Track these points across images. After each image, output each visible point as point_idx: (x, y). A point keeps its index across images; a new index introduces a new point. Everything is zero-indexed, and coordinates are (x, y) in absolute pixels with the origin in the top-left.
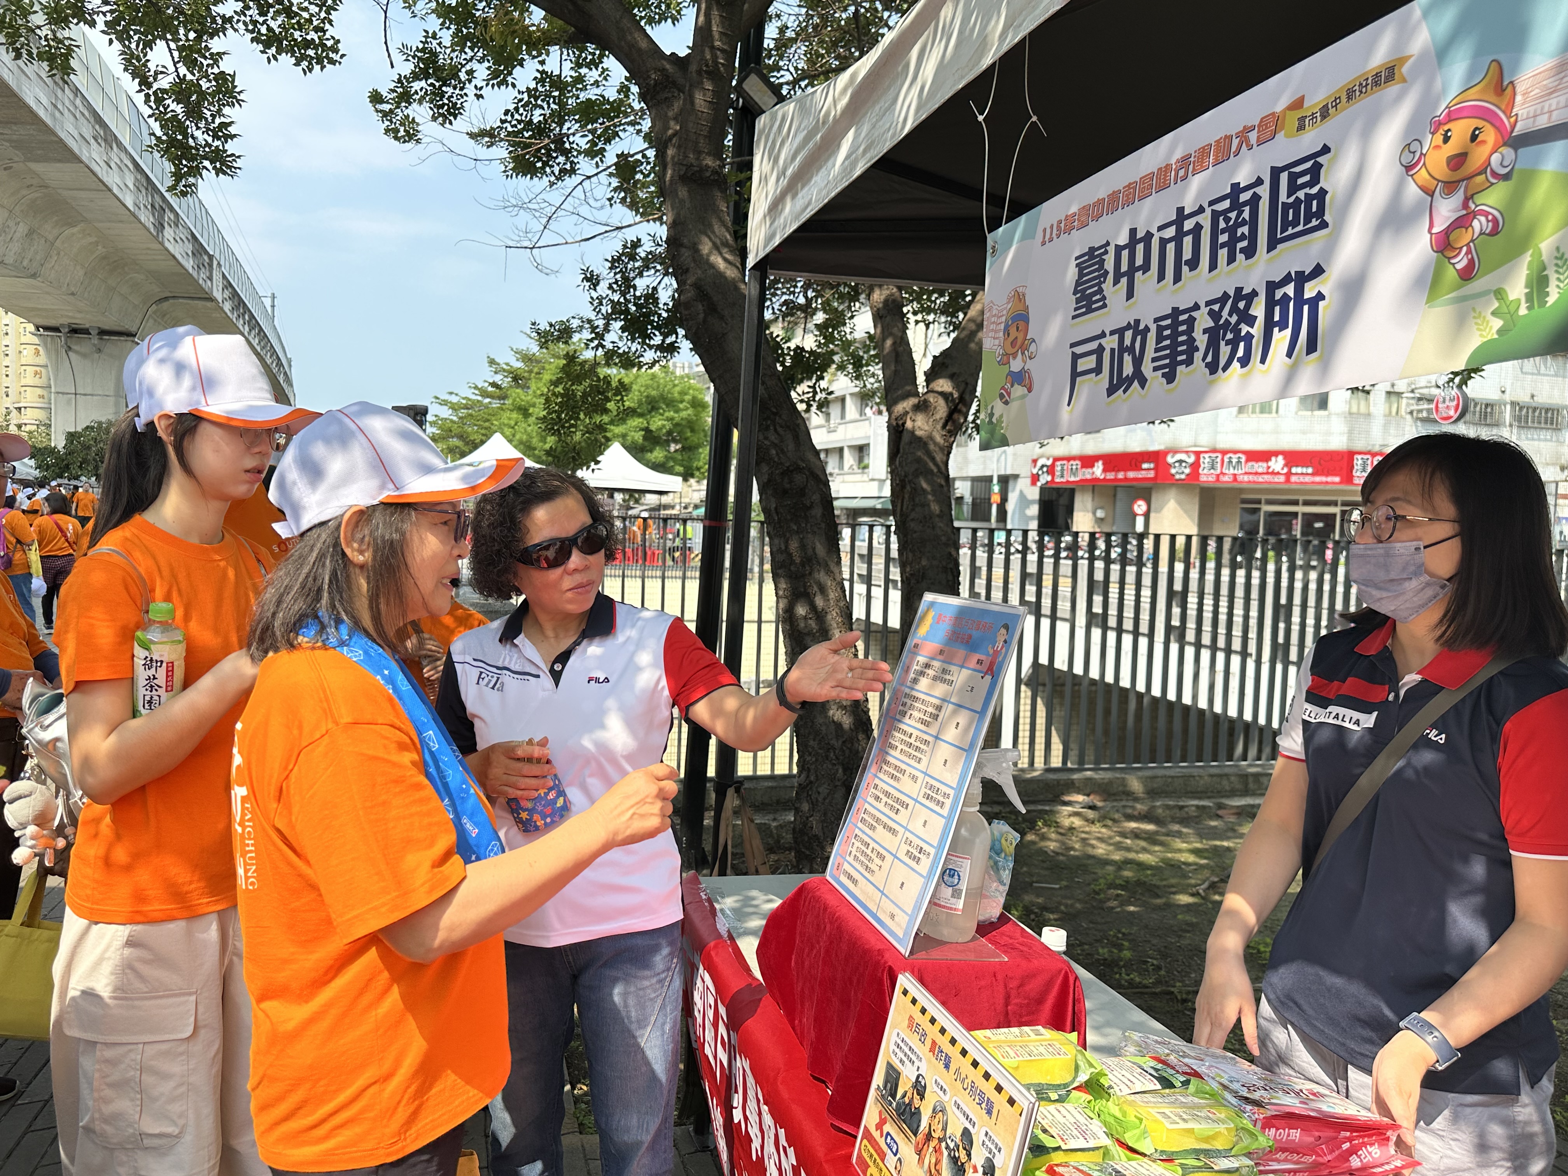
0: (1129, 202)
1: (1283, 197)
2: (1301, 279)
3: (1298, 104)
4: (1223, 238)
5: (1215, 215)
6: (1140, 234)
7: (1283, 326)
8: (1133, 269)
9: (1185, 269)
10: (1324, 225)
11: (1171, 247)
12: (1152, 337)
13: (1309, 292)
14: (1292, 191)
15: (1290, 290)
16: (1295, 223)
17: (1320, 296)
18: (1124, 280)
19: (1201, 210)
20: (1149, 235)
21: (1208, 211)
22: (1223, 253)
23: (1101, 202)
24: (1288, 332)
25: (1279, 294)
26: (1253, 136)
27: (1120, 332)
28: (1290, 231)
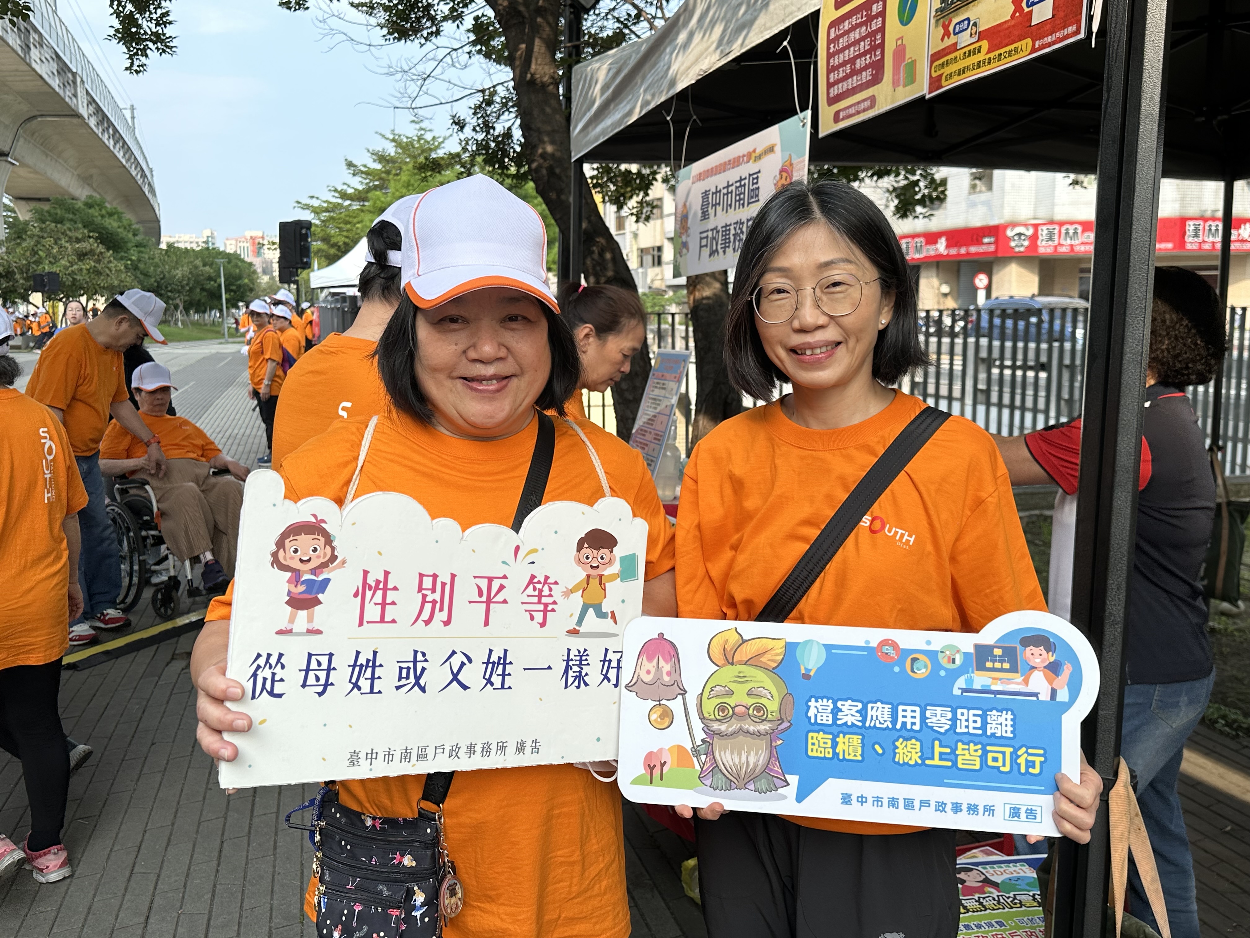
0: (716, 173)
1: (751, 186)
3: (754, 151)
4: (737, 198)
5: (737, 188)
6: (718, 189)
8: (716, 205)
9: (728, 208)
10: (759, 200)
11: (725, 197)
12: (720, 234)
16: (753, 197)
18: (714, 208)
20: (720, 191)
21: (734, 186)
22: (738, 204)
23: (708, 170)
26: (744, 159)
27: (712, 230)
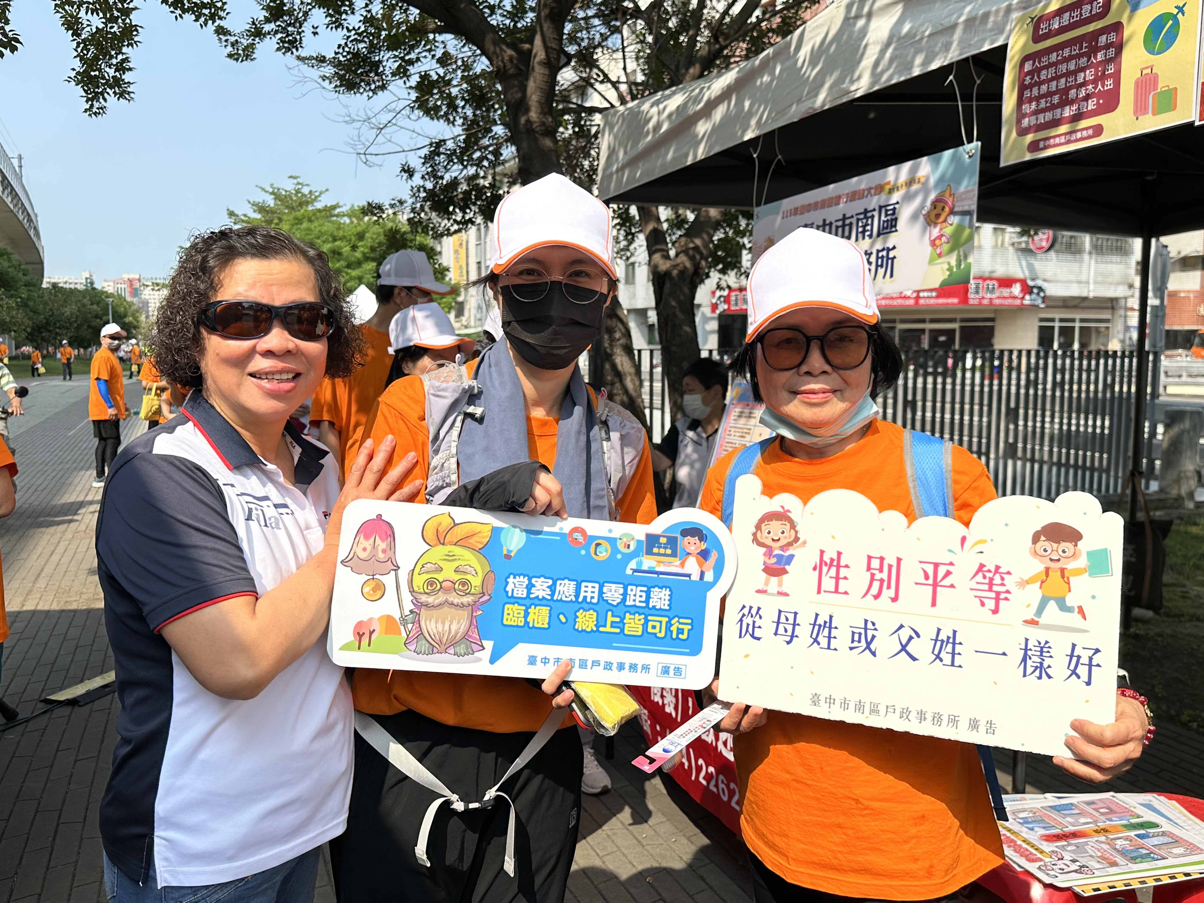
0: (823, 207)
1: (883, 217)
2: (889, 250)
3: (888, 183)
4: (860, 229)
5: (858, 220)
6: (827, 222)
7: (882, 266)
10: (896, 231)
13: (891, 255)
14: (886, 215)
15: (884, 253)
16: (887, 228)
17: (895, 257)
19: (852, 217)
20: (831, 223)
21: (855, 218)
22: (860, 235)
23: (810, 205)
24: (884, 269)
25: (880, 255)
26: (873, 191)
28: (885, 231)
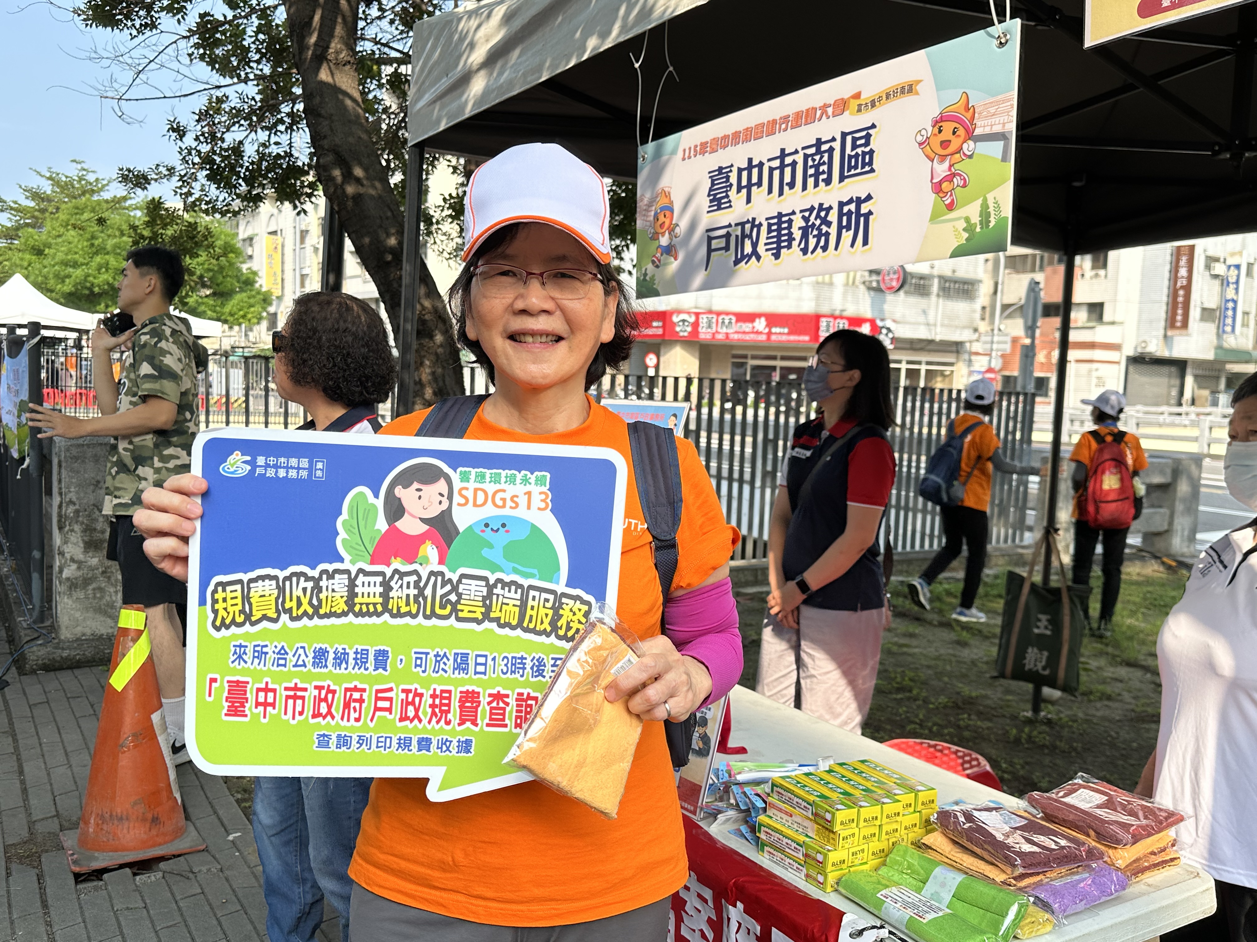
0: (747, 140)
1: (848, 151)
2: (859, 202)
3: (857, 96)
4: (811, 171)
5: (806, 157)
6: (755, 163)
7: (848, 228)
8: (750, 184)
9: (786, 188)
10: (872, 171)
11: (776, 173)
12: (764, 229)
13: (864, 209)
14: (854, 147)
15: (852, 207)
16: (856, 167)
17: (870, 213)
18: (744, 191)
19: (796, 152)
20: (761, 165)
21: (801, 154)
22: (811, 181)
23: (726, 137)
24: (851, 232)
26: (830, 110)
27: (742, 225)
28: (853, 172)
